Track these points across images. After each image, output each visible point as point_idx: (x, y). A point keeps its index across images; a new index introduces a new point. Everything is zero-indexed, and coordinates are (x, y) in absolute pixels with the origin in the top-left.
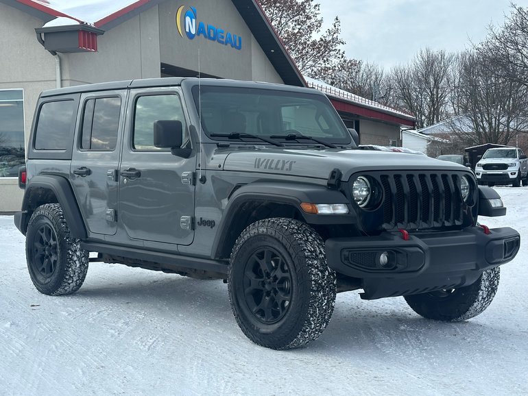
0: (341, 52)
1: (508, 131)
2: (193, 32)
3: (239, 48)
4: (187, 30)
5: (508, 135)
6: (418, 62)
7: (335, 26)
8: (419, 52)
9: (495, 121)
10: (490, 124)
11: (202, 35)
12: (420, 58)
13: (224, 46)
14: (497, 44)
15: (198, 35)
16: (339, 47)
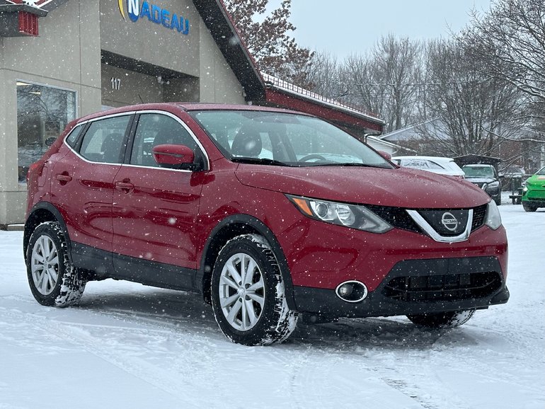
0: (290, 40)
1: (492, 139)
2: (136, 13)
3: (186, 33)
4: (130, 11)
5: (491, 143)
6: (378, 51)
7: (284, 6)
8: (380, 39)
9: (477, 126)
10: (471, 131)
11: (146, 18)
12: (380, 47)
13: (169, 30)
14: (480, 34)
15: (142, 17)
16: (288, 33)
